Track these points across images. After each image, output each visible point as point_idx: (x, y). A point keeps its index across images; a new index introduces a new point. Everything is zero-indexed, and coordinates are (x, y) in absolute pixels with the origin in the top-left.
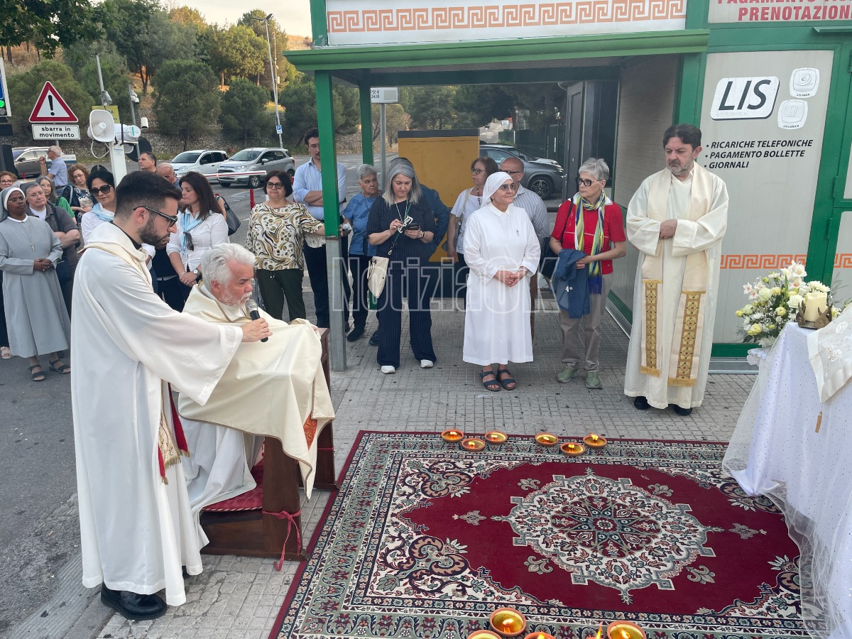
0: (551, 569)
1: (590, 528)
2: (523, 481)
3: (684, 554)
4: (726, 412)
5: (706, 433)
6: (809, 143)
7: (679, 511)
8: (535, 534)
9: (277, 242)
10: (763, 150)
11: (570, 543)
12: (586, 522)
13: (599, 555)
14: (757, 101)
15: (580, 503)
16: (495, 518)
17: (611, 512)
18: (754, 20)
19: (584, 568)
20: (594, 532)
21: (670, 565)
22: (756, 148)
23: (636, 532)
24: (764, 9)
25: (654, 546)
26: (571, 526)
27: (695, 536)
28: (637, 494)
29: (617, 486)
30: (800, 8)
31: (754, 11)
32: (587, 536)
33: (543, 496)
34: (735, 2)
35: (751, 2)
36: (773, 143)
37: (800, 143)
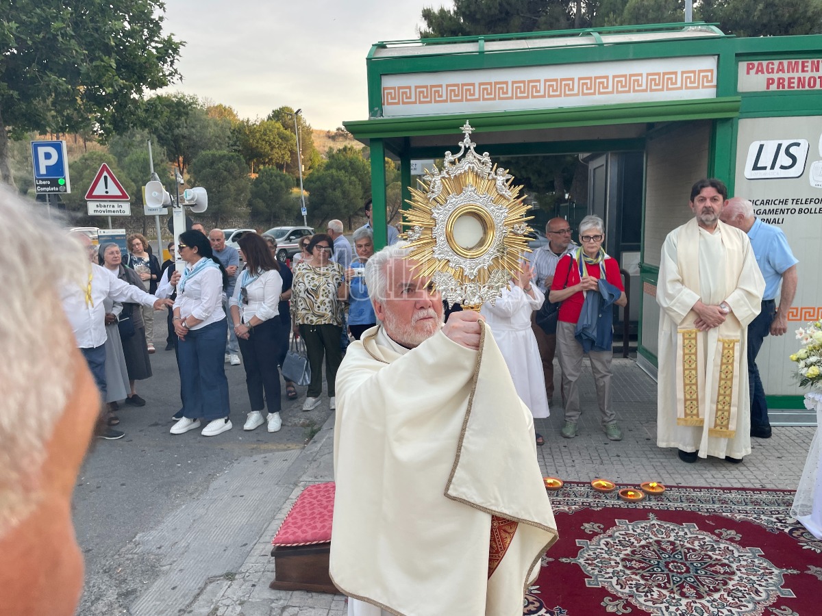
0: (629, 610)
1: (662, 571)
2: (586, 525)
3: (764, 595)
4: (779, 461)
5: (764, 481)
7: (750, 554)
8: (607, 576)
9: (318, 298)
10: (797, 207)
11: (645, 585)
12: (658, 564)
13: (677, 597)
14: (789, 162)
15: (648, 547)
16: (564, 560)
17: (681, 555)
18: (781, 89)
19: (664, 609)
20: (668, 575)
21: (751, 606)
22: (790, 206)
23: (711, 574)
24: (790, 79)
25: (732, 588)
26: (643, 568)
27: (771, 578)
28: (704, 538)
29: (683, 531)
32: (661, 578)
33: (609, 540)
34: (763, 73)
35: (777, 72)
36: (806, 201)
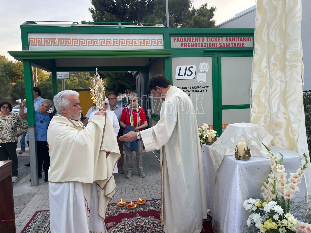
2: (108, 224)
6: (208, 87)
9: (3, 131)
14: (190, 73)
15: (132, 230)
17: (144, 232)
18: (186, 47)
22: (191, 89)
24: (188, 44)
28: (156, 222)
29: (148, 219)
30: (200, 44)
31: (186, 44)
33: (116, 229)
34: (179, 41)
35: (184, 41)
36: (197, 87)
37: (205, 87)
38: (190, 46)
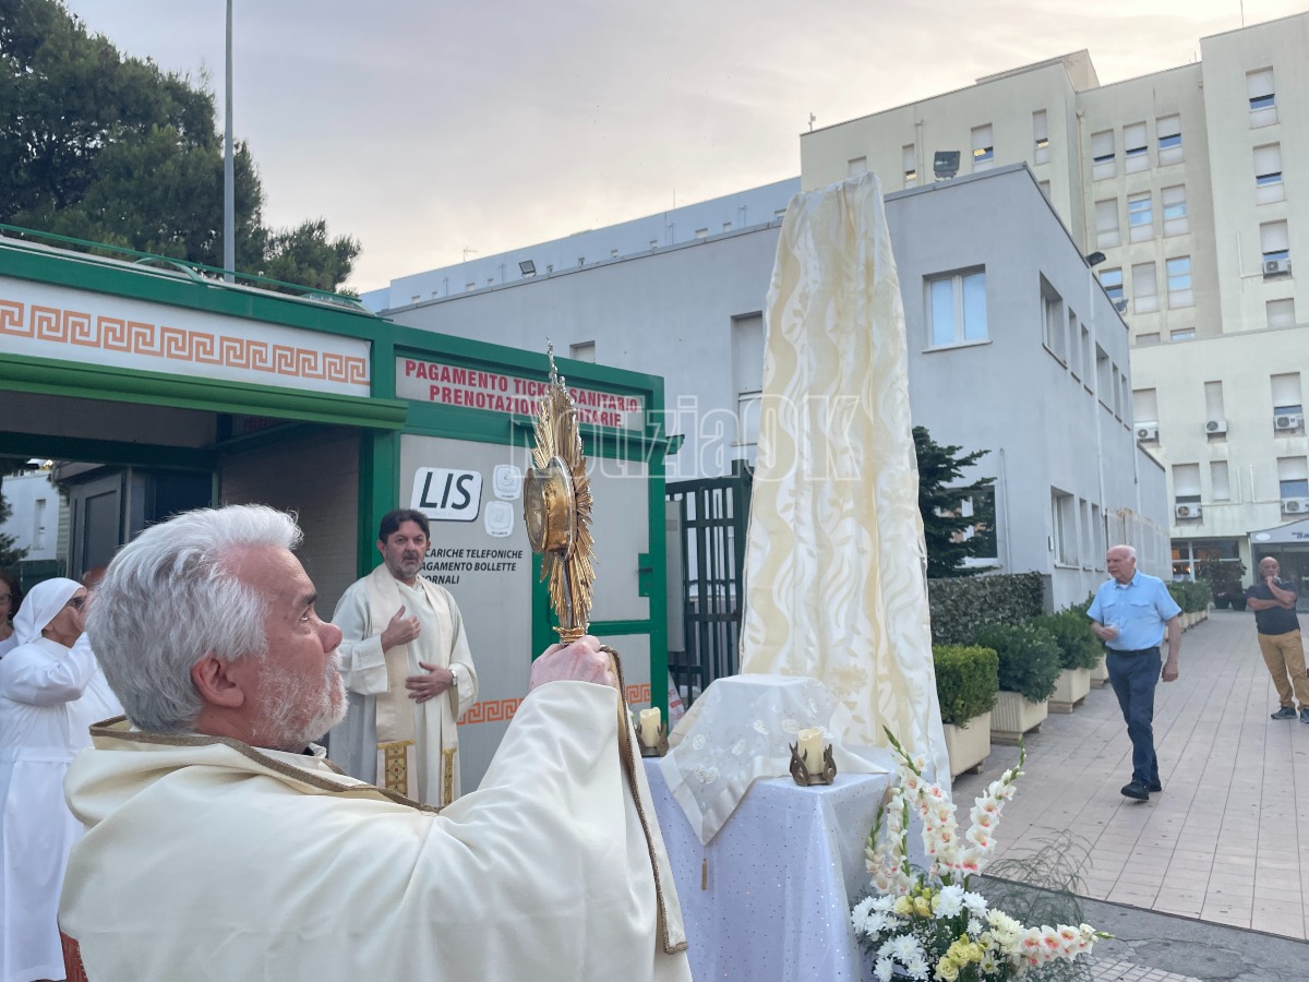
6: (518, 554)
18: (446, 402)
22: (465, 559)
30: (493, 396)
31: (447, 392)
34: (425, 377)
35: (442, 380)
36: (483, 553)
37: (510, 554)
38: (463, 400)
